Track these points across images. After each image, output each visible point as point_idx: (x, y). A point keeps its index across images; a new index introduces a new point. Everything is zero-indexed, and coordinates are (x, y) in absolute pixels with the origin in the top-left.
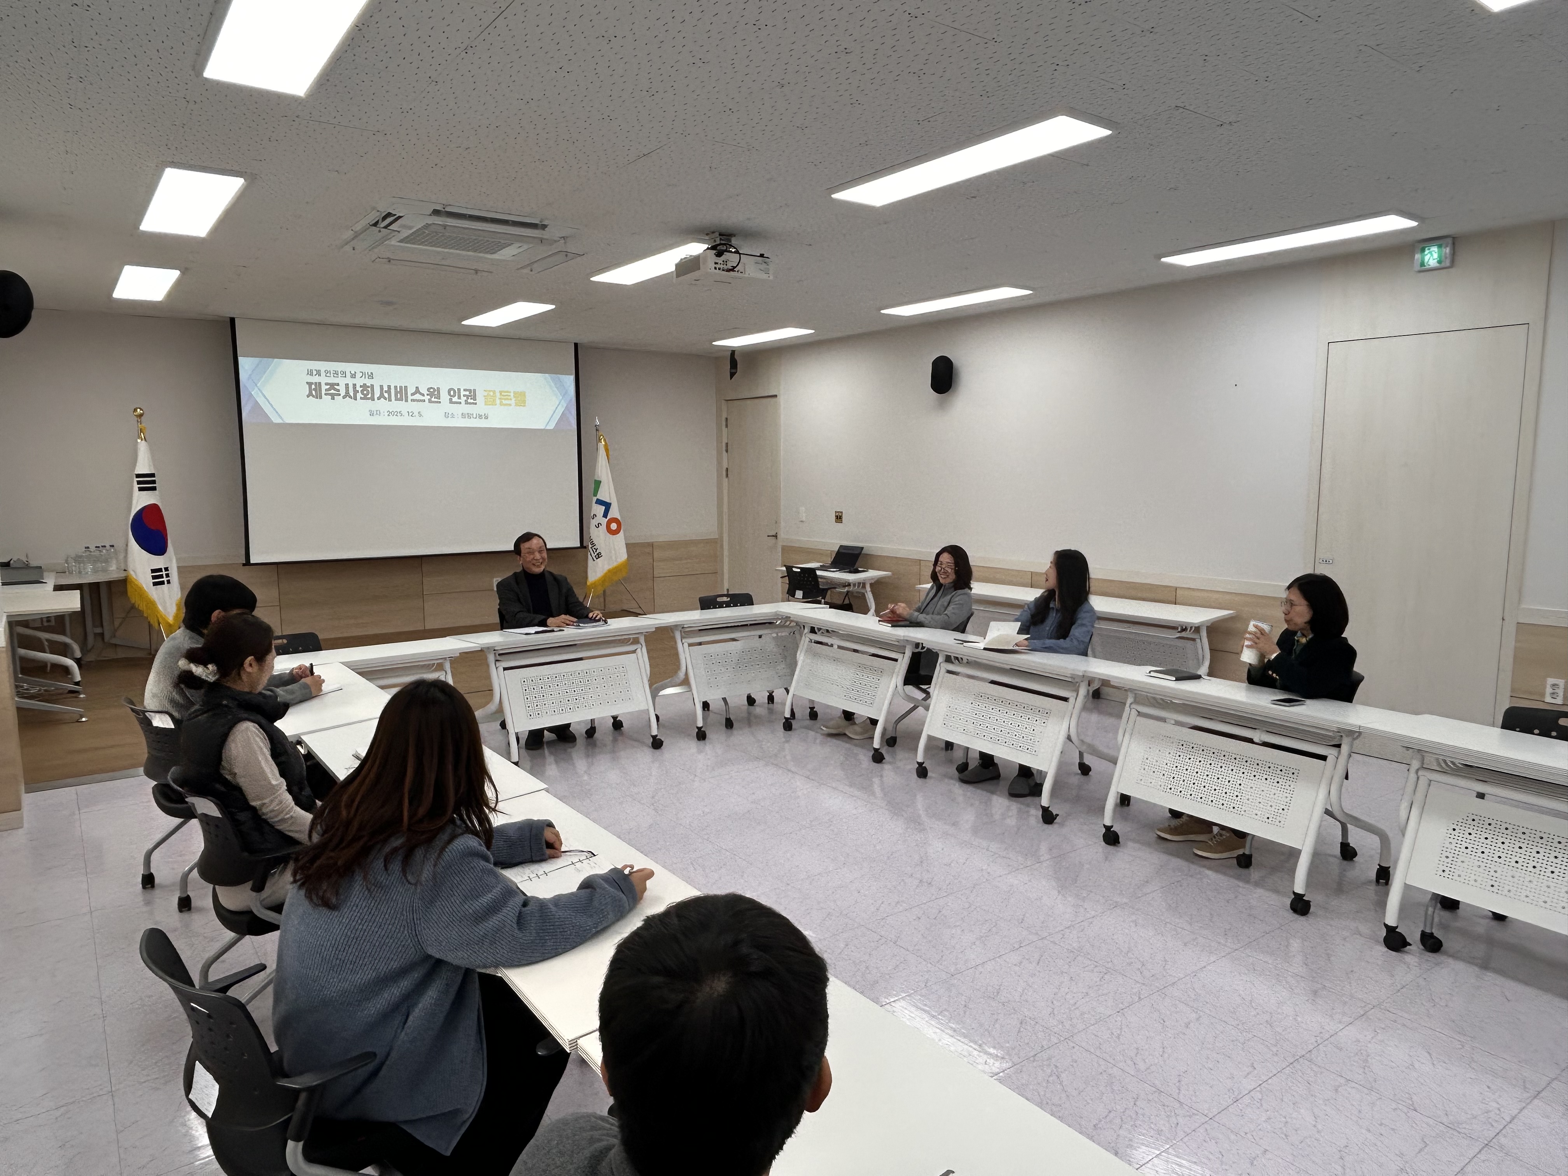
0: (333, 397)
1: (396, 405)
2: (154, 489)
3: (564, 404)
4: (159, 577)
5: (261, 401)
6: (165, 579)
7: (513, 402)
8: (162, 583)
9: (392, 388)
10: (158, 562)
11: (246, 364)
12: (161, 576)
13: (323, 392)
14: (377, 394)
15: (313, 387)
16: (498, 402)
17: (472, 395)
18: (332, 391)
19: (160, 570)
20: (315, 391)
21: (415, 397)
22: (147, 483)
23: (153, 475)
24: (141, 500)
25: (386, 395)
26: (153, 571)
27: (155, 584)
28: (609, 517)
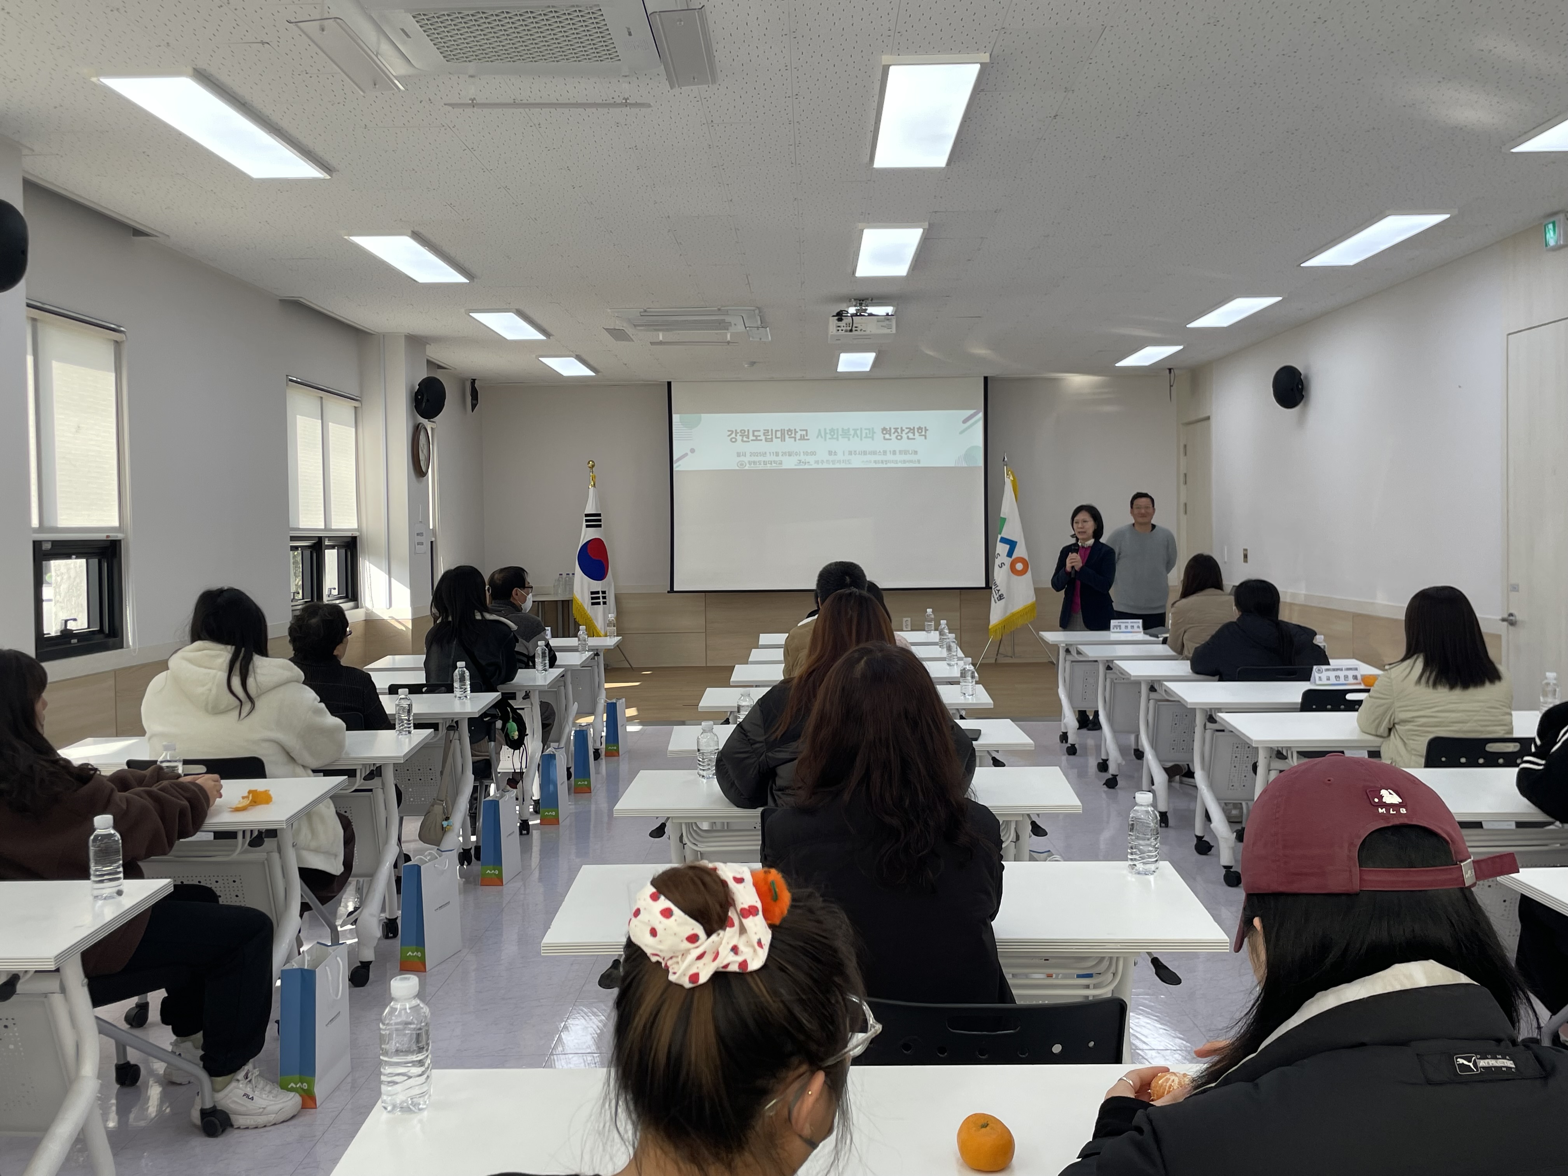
2: (600, 526)
6: (601, 600)
8: (599, 603)
10: (597, 586)
11: (676, 418)
12: (598, 598)
19: (598, 593)
22: (594, 521)
23: (599, 515)
24: (588, 534)
26: (592, 593)
27: (593, 604)
28: (1014, 556)
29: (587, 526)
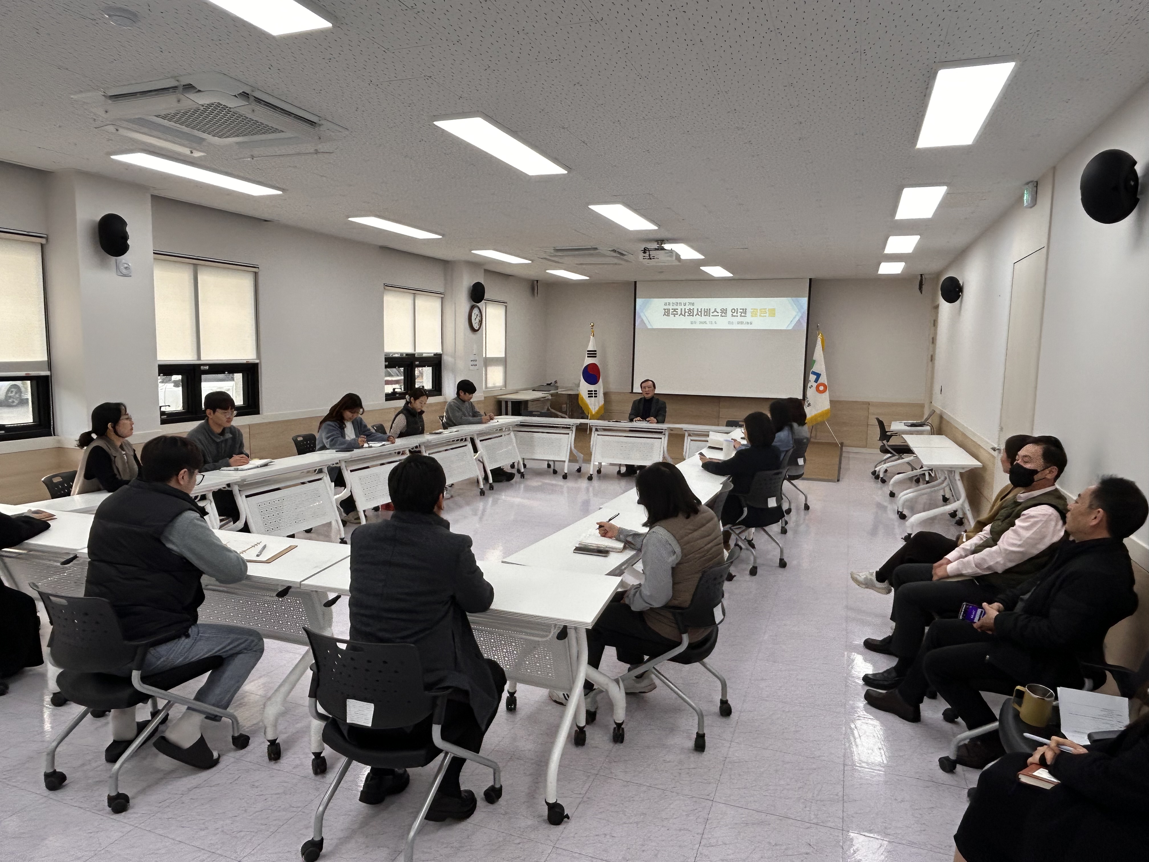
0: (674, 315)
1: (704, 318)
2: (596, 357)
3: (800, 315)
4: (591, 394)
5: (644, 319)
6: (593, 395)
7: (767, 315)
8: (592, 397)
9: (703, 310)
10: (592, 388)
11: (638, 301)
12: (592, 394)
13: (671, 313)
14: (695, 313)
15: (666, 311)
16: (758, 314)
17: (745, 311)
18: (675, 313)
19: (592, 391)
20: (667, 313)
21: (713, 314)
22: (592, 354)
23: (596, 351)
24: (589, 361)
25: (700, 313)
26: (589, 391)
27: (589, 397)
28: (818, 383)
29: (588, 357)
